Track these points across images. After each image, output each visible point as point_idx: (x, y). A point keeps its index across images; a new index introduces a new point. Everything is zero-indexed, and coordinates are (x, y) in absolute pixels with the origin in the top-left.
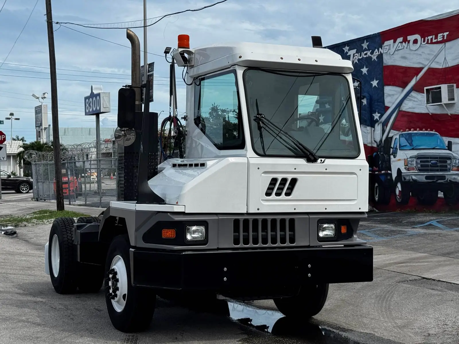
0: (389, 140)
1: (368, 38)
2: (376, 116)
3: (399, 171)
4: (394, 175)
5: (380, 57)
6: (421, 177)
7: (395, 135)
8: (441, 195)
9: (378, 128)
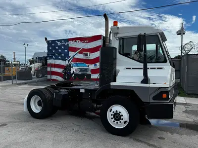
0: (70, 64)
1: (64, 40)
2: (66, 58)
3: (73, 72)
4: (72, 72)
5: (68, 44)
6: (80, 73)
7: (72, 63)
8: (85, 77)
9: (67, 61)
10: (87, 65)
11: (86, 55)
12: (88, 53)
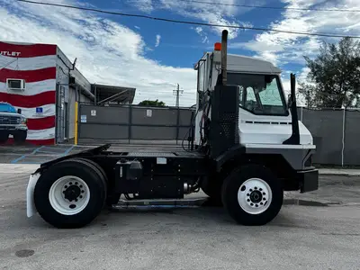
8: (11, 136)
10: (16, 108)
11: (16, 85)
12: (22, 80)
